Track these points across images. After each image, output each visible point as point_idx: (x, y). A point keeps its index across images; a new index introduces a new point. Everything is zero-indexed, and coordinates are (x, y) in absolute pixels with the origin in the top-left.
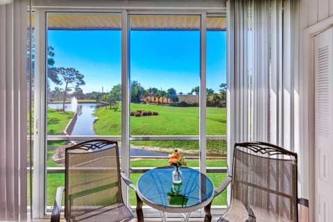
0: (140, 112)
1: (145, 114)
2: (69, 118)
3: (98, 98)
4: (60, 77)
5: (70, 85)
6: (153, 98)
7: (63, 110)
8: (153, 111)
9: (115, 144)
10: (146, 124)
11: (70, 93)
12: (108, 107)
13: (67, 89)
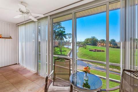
0: (96, 50)
1: (98, 51)
2: (70, 50)
3: (79, 44)
4: (67, 37)
5: (70, 39)
6: (102, 44)
7: (68, 48)
8: (102, 50)
9: (69, 60)
10: (98, 55)
11: (70, 42)
12: (83, 47)
13: (69, 41)
